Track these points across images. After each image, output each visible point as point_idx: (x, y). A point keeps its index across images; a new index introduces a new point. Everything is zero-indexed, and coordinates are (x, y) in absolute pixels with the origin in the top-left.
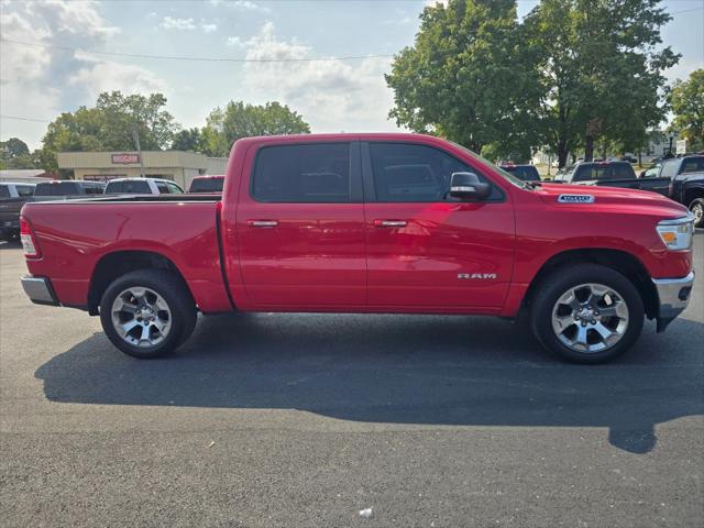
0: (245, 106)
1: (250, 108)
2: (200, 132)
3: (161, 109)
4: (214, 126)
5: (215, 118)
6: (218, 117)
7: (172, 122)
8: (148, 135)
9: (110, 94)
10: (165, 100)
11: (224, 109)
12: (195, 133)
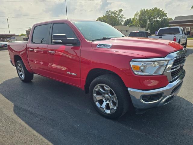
0: (146, 10)
1: (147, 10)
2: (132, 19)
3: (121, 14)
4: (136, 17)
5: (136, 15)
6: (137, 14)
7: (123, 17)
8: (117, 22)
9: (109, 11)
10: (122, 11)
11: (139, 12)
12: (130, 20)
